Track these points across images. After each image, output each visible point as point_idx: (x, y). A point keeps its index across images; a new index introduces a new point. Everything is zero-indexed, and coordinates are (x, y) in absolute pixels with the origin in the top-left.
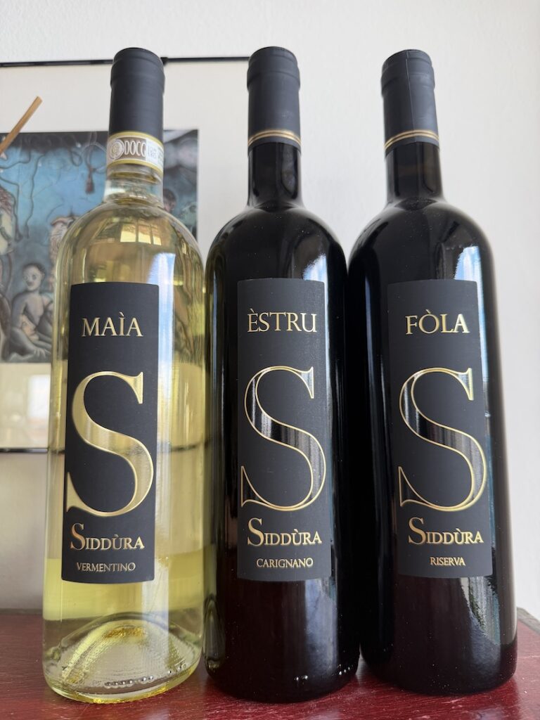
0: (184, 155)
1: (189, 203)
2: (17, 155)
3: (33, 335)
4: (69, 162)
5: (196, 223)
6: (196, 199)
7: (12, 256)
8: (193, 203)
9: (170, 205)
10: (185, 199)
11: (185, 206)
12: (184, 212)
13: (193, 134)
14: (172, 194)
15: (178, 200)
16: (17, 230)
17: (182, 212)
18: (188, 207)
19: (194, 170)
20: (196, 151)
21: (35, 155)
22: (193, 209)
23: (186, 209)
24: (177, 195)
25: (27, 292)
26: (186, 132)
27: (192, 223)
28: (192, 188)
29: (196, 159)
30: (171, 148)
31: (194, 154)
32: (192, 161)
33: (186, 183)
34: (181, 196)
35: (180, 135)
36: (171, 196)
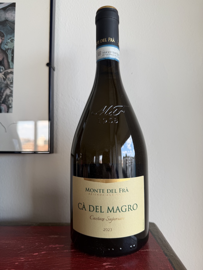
10: (9, 36)
11: (9, 39)
13: (13, 5)
14: (3, 33)
17: (7, 42)
18: (10, 40)
20: (15, 13)
23: (9, 41)
24: (5, 35)
27: (12, 47)
28: (12, 31)
29: (14, 17)
30: (2, 12)
31: (13, 15)
32: (12, 18)
33: (10, 28)
34: (7, 35)
35: (7, 5)
36: (2, 35)
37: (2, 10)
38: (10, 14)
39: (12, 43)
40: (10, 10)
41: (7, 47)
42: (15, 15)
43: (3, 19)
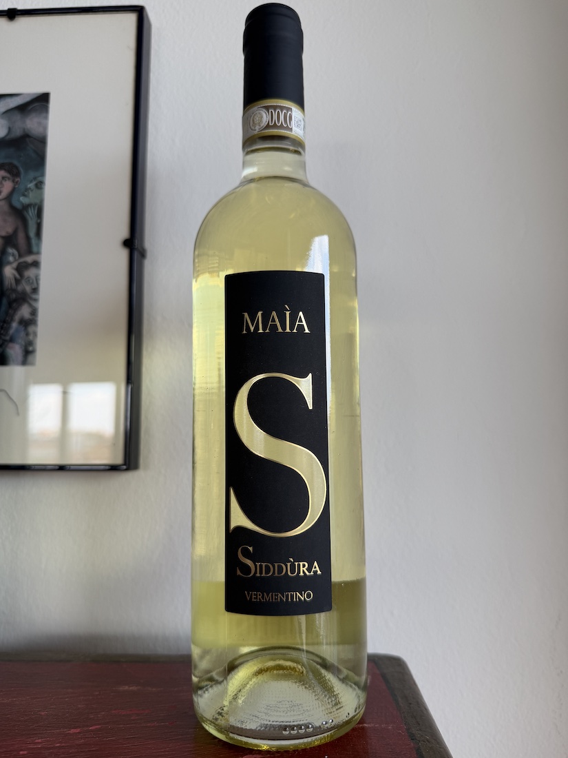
0: (31, 124)
1: (35, 178)
5: (42, 201)
6: (43, 175)
8: (40, 179)
9: (13, 181)
10: (32, 174)
11: (31, 182)
12: (30, 188)
13: (44, 99)
14: (16, 167)
15: (22, 177)
17: (27, 189)
18: (34, 183)
19: (43, 141)
20: (46, 118)
22: (40, 185)
23: (31, 185)
24: (22, 170)
26: (35, 96)
27: (38, 201)
28: (39, 161)
29: (45, 128)
30: (17, 117)
33: (33, 155)
34: (27, 170)
36: (15, 171)
39: (39, 191)
41: (24, 200)
43: (17, 132)
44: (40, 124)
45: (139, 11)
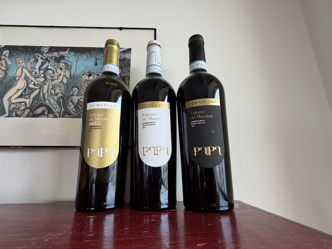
0: (127, 56)
1: (127, 70)
2: (72, 54)
3: (73, 109)
4: (89, 56)
7: (68, 84)
9: (121, 70)
12: (126, 72)
13: (130, 49)
15: (124, 69)
16: (70, 76)
19: (130, 60)
21: (78, 54)
22: (129, 71)
25: (73, 95)
26: (127, 49)
27: (128, 75)
28: (129, 65)
31: (130, 55)
32: (129, 57)
33: (127, 63)
34: (125, 67)
35: (125, 50)
36: (122, 67)
37: (122, 52)
38: (128, 55)
39: (129, 73)
40: (127, 52)
41: (125, 75)
42: (131, 56)
43: (123, 58)
44: (129, 56)
45: (155, 30)
